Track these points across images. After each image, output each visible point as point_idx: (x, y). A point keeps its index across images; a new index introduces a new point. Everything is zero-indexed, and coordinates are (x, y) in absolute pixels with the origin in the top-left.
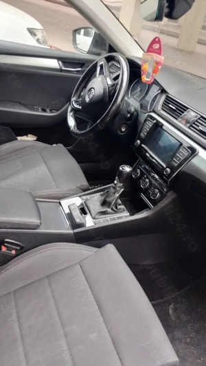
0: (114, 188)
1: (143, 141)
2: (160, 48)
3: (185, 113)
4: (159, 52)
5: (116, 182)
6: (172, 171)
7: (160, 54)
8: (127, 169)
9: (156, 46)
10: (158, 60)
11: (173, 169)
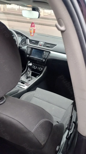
0: (29, 72)
1: (29, 55)
2: (34, 25)
3: (39, 43)
4: (34, 26)
5: (28, 70)
6: (45, 60)
7: (34, 27)
8: (31, 64)
9: (33, 25)
10: (34, 29)
11: (45, 59)
